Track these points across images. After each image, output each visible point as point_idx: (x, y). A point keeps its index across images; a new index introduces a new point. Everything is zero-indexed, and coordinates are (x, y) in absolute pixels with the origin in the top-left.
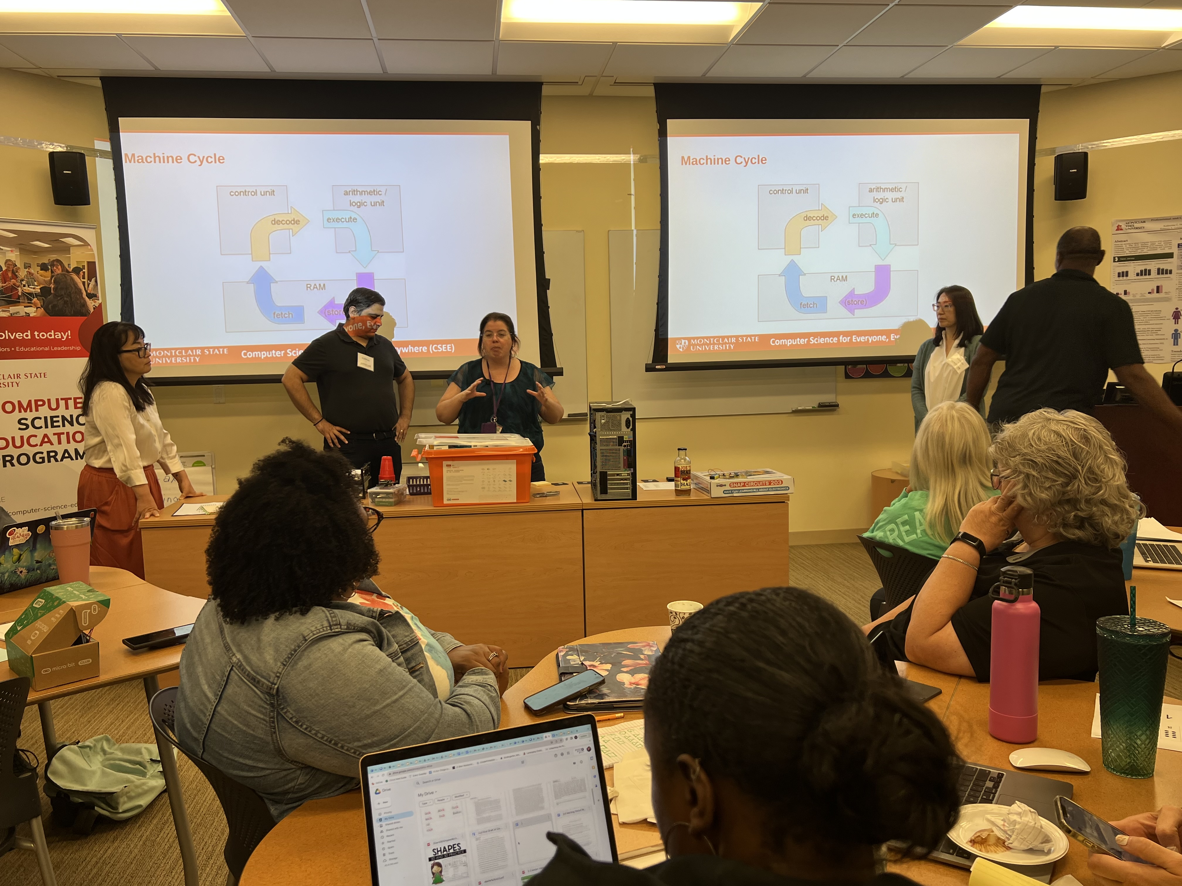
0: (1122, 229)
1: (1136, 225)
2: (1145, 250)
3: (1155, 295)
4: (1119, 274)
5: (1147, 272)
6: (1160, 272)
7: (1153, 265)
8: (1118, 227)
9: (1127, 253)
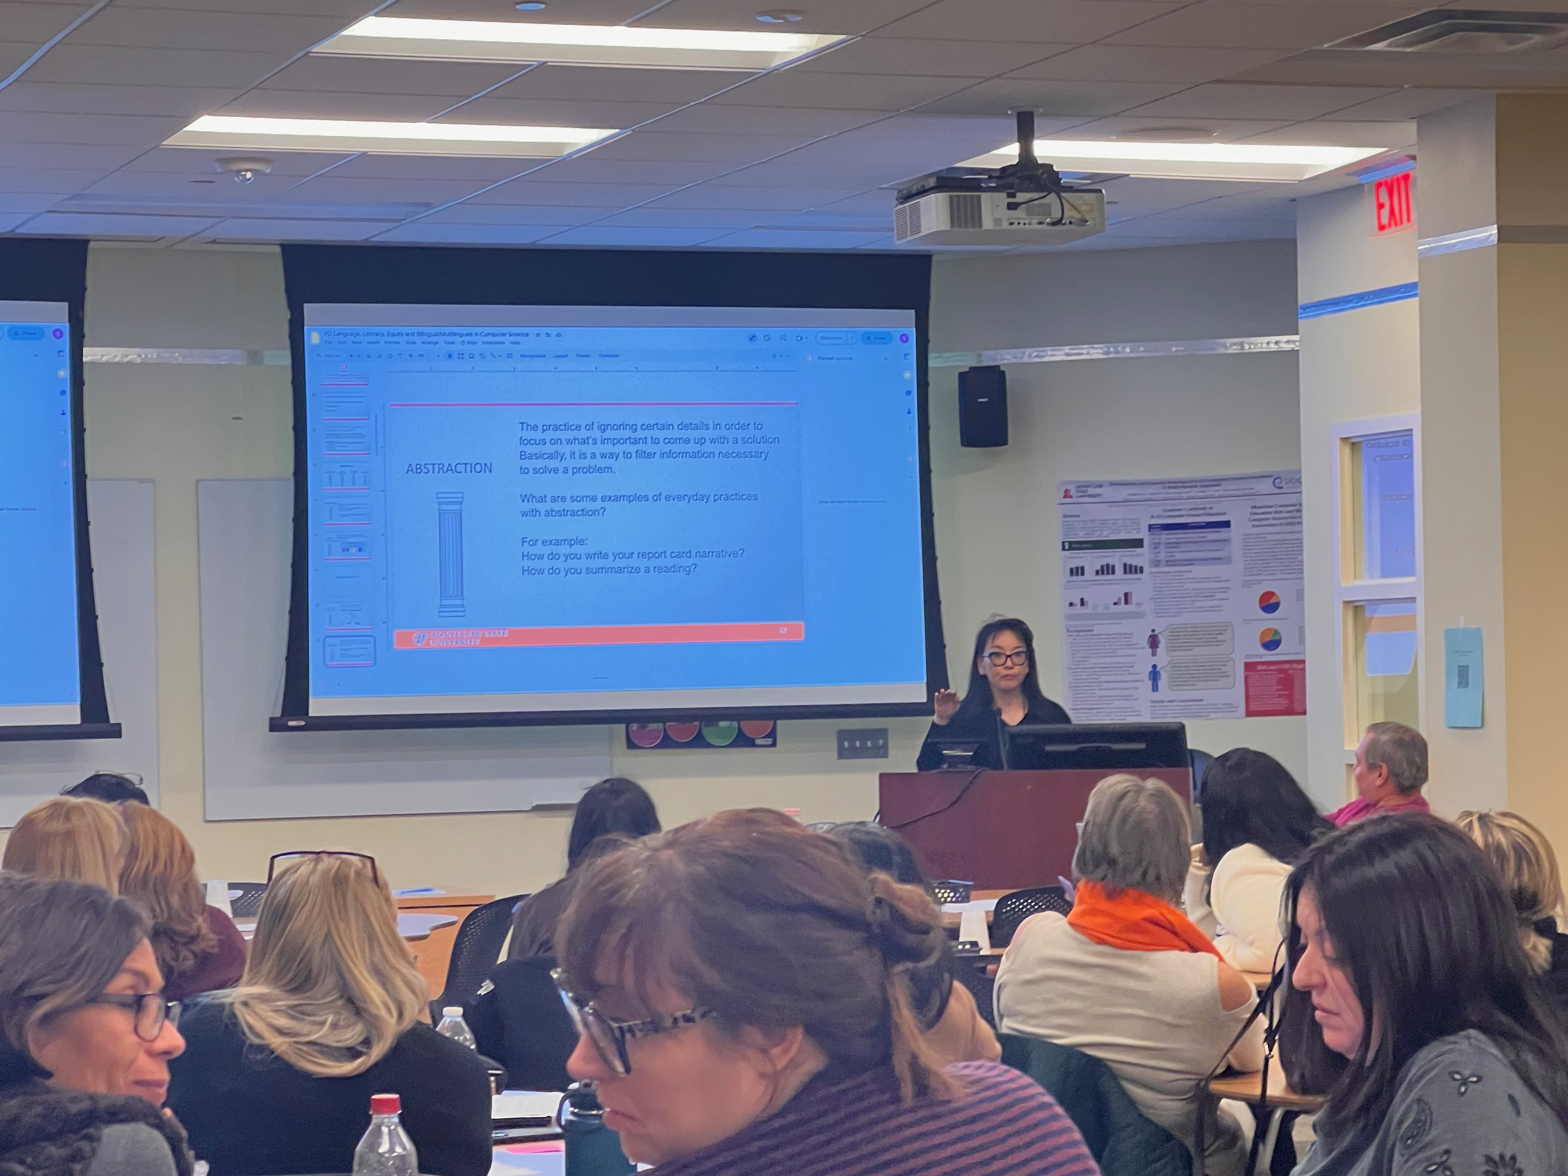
0: (1071, 497)
1: (1091, 491)
2: (1105, 533)
3: (1122, 607)
4: (1071, 570)
5: (1108, 569)
6: (1129, 569)
7: (1116, 558)
8: (1066, 491)
9: (1082, 537)
